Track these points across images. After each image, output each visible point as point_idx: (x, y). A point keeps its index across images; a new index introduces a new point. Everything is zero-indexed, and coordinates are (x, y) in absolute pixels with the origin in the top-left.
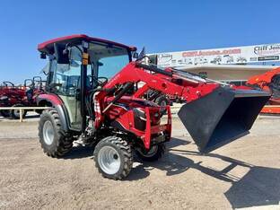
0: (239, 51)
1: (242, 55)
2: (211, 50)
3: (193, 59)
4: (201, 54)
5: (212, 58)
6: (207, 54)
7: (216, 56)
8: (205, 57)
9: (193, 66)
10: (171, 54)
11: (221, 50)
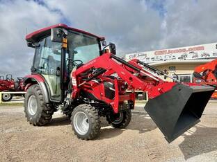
0: (203, 48)
1: (206, 51)
2: (178, 49)
3: (163, 56)
4: (170, 52)
5: (179, 55)
6: (174, 52)
7: (182, 53)
8: (173, 54)
9: (163, 62)
10: (145, 53)
11: (187, 48)
